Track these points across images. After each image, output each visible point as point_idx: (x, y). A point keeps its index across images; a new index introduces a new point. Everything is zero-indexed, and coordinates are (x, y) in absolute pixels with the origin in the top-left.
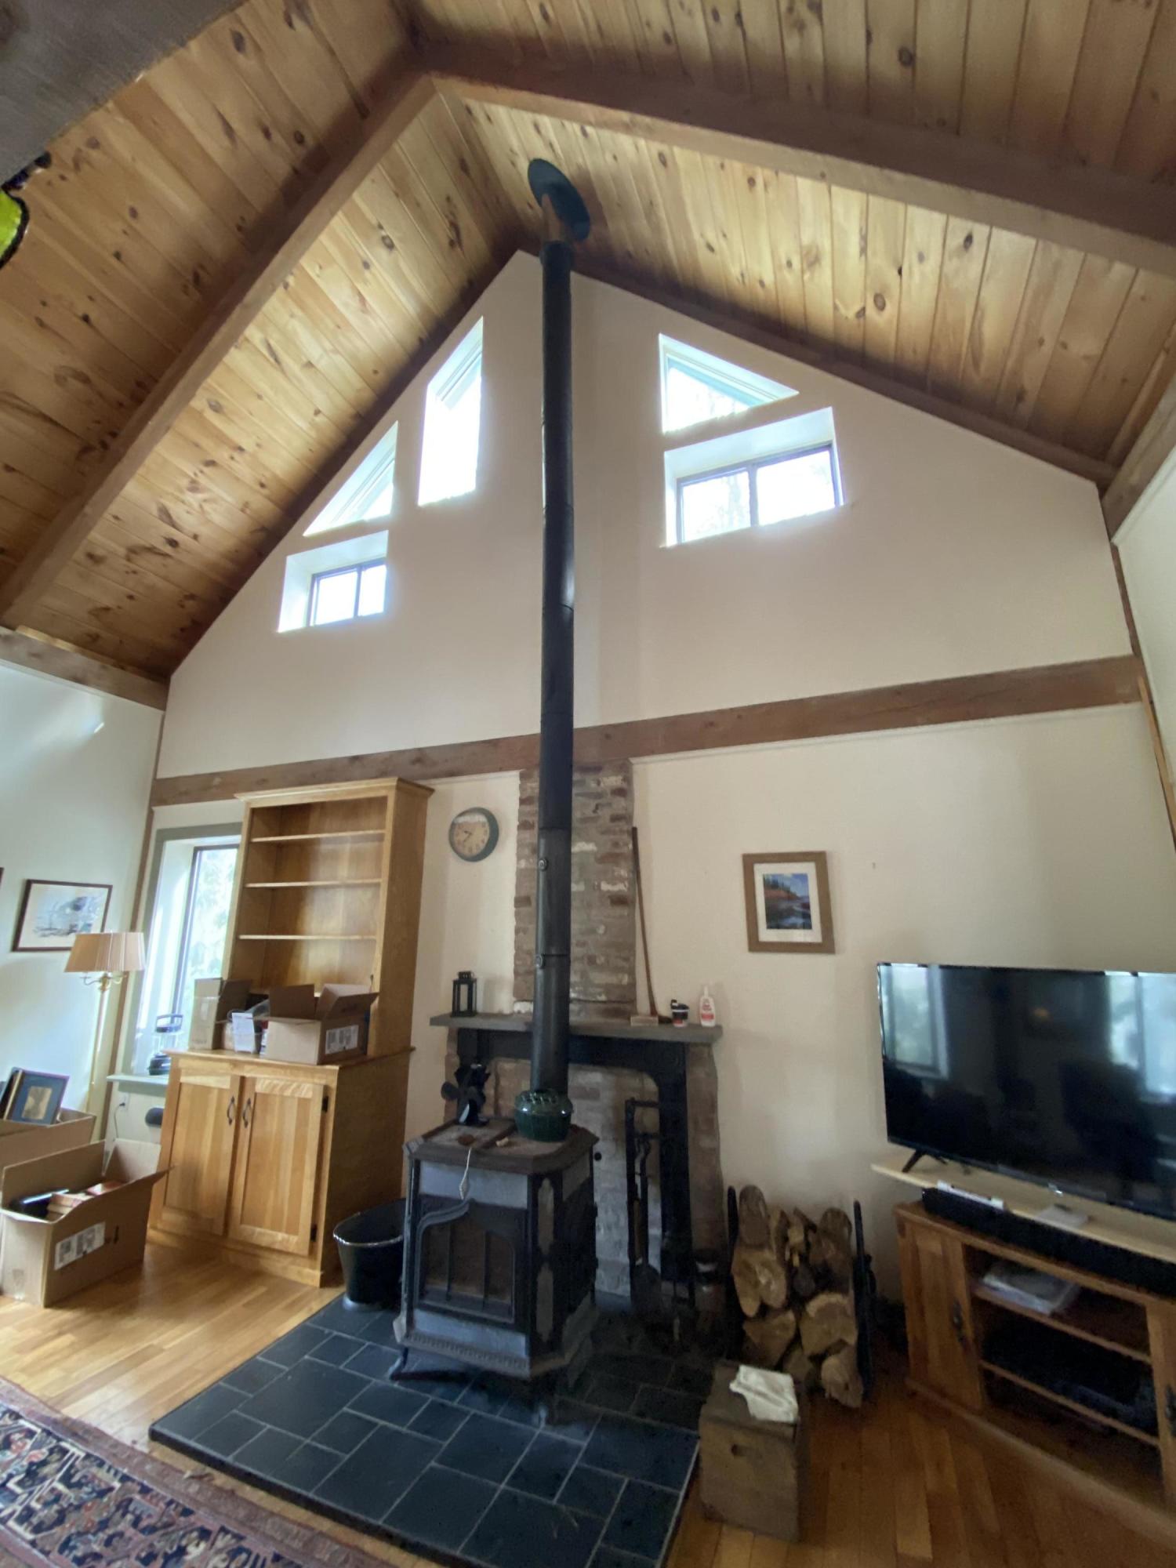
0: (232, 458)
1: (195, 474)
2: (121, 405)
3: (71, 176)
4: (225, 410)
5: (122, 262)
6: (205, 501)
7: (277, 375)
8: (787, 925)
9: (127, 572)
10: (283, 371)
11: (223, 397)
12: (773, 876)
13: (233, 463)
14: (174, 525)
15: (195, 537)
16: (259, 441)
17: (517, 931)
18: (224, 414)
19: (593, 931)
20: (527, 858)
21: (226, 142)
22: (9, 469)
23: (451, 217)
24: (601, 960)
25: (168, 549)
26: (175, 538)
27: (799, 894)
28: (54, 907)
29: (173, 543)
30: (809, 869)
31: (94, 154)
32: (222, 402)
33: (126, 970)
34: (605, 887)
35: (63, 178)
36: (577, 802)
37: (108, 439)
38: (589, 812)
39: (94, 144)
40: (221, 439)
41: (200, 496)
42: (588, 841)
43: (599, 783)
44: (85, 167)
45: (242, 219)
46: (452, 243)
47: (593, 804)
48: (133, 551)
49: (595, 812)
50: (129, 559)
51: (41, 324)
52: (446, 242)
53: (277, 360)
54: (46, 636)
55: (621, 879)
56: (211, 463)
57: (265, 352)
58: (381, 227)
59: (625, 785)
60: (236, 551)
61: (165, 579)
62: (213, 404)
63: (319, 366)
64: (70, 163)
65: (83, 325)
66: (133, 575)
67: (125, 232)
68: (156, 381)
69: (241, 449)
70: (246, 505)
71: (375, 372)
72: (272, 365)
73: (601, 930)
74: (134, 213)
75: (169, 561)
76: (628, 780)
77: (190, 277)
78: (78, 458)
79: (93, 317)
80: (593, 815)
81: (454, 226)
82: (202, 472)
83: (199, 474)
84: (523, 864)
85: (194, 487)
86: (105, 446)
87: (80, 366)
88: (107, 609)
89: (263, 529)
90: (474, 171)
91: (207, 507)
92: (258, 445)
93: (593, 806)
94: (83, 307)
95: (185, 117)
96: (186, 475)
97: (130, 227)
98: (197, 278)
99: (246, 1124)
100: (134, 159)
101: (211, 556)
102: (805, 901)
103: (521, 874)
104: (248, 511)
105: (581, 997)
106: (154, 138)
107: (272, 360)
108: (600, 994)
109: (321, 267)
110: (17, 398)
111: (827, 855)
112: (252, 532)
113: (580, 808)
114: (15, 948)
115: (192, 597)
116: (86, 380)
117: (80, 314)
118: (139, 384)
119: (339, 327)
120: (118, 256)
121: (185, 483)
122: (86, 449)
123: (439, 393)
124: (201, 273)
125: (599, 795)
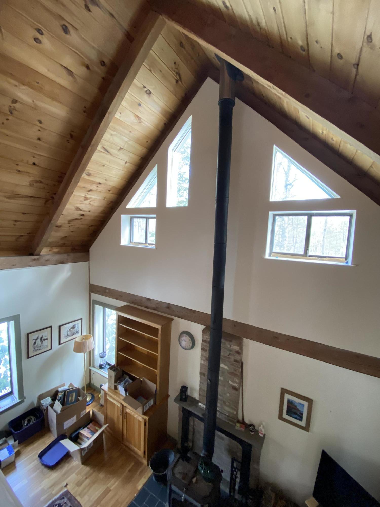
0: (97, 187)
1: (85, 195)
2: (55, 185)
3: (10, 118)
4: (92, 174)
5: (41, 141)
6: (90, 201)
7: (109, 157)
8: (293, 416)
9: (69, 227)
10: (111, 154)
11: (90, 170)
12: (292, 400)
13: (98, 188)
14: (81, 211)
15: (89, 211)
16: (106, 179)
17: (200, 382)
18: (92, 175)
19: (225, 394)
20: (204, 361)
21: (71, 78)
22: (23, 214)
23: (176, 70)
24: (227, 404)
25: (82, 217)
26: (83, 214)
27: (300, 410)
28: (68, 330)
29: (83, 215)
30: (306, 404)
31: (17, 106)
32: (90, 172)
33: (90, 350)
34: (230, 382)
35: (7, 119)
36: (222, 349)
37: (54, 196)
38: (227, 355)
39: (15, 101)
40: (92, 182)
41: (89, 201)
42: (226, 365)
43: (230, 346)
44: (14, 112)
45: (85, 107)
46: (177, 81)
47: (228, 353)
48: (70, 221)
49: (228, 356)
50: (69, 223)
51: (19, 171)
52: (174, 82)
53: (108, 152)
54: (50, 248)
55: (236, 383)
56: (91, 190)
57: (103, 151)
58: (145, 87)
59: (240, 351)
60: (104, 211)
61: (82, 224)
62: (87, 173)
63: (125, 148)
64: (9, 113)
65: (34, 166)
66: (71, 227)
67: (39, 130)
68: (65, 174)
69: (100, 183)
70: (105, 198)
71: (147, 142)
72: (107, 154)
73: (228, 395)
74: (40, 122)
75: (82, 220)
76: (241, 348)
77: (69, 137)
78: (45, 204)
79: (36, 163)
80: (227, 356)
81: (178, 74)
82: (87, 194)
83: (87, 195)
84: (203, 362)
85: (86, 199)
86: (53, 198)
87: (37, 179)
88: (66, 237)
89: (112, 202)
90: (187, 46)
91: (91, 203)
92: (106, 180)
93: (228, 354)
94: (32, 160)
95: (51, 75)
96: (83, 197)
97: (41, 127)
98: (72, 136)
99: (125, 418)
100: (33, 101)
101: (96, 214)
102: (302, 412)
103: (202, 365)
104: (106, 199)
105: (220, 411)
106: (39, 89)
107: (106, 152)
108: (226, 413)
109: (120, 113)
110: (19, 195)
111: (313, 401)
112: (108, 204)
113: (223, 353)
114: (60, 344)
115: (92, 226)
116: (41, 182)
117: (32, 163)
118: (59, 177)
119: (131, 132)
120: (39, 139)
121: (83, 199)
122: (47, 201)
123: (173, 150)
124: (72, 133)
125: (230, 351)
